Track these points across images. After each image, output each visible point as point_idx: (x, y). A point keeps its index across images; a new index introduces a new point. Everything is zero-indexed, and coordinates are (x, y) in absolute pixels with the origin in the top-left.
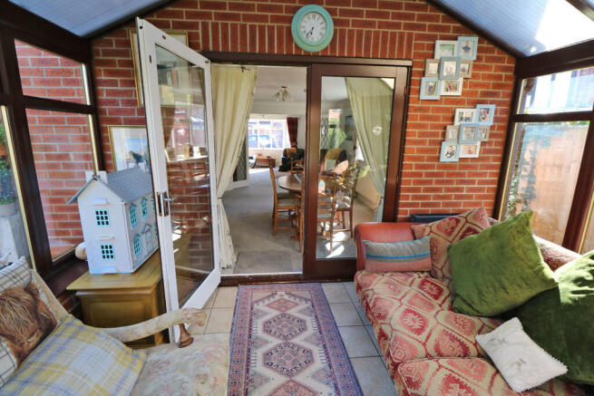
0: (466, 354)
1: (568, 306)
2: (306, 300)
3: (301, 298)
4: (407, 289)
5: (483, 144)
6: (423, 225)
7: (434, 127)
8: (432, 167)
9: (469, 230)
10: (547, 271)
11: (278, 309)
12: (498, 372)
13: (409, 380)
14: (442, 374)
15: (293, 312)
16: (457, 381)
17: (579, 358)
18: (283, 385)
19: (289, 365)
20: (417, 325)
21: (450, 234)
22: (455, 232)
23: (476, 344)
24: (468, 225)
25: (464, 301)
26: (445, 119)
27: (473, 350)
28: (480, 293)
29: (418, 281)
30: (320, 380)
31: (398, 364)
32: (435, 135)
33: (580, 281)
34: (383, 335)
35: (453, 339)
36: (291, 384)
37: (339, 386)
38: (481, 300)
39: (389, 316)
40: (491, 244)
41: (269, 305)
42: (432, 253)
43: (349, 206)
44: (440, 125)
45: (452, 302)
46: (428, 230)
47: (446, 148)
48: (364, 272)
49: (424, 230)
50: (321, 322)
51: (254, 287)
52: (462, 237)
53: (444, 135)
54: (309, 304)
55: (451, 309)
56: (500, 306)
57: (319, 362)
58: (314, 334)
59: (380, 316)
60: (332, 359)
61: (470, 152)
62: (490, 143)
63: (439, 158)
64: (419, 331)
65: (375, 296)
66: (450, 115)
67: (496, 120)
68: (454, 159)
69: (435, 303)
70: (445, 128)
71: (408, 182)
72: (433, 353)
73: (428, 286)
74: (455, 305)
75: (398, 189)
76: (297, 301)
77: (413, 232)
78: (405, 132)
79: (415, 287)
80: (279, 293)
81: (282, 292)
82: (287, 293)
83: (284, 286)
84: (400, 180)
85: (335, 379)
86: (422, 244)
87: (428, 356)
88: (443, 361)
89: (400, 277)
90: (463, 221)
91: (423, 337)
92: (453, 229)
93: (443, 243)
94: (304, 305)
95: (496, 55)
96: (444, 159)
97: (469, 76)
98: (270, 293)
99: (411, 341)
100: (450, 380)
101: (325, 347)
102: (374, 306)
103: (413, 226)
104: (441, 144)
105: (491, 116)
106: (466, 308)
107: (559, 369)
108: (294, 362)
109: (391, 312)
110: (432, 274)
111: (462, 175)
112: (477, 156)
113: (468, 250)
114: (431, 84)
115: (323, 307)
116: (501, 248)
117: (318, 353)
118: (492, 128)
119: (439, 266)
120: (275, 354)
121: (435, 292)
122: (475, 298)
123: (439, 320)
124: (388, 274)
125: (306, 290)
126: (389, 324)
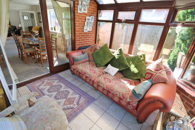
0: (104, 74)
1: (117, 59)
2: (56, 79)
3: (54, 80)
4: (87, 66)
5: (92, 27)
6: (84, 50)
7: (82, 22)
8: (82, 33)
9: (95, 49)
10: (113, 54)
11: (49, 85)
12: (109, 74)
13: (98, 82)
14: (103, 78)
15: (54, 84)
16: (105, 78)
17: (120, 67)
18: (66, 101)
19: (64, 96)
20: (94, 72)
21: (91, 51)
22: (92, 50)
23: (104, 71)
24: (95, 48)
25: (99, 64)
26: (84, 19)
27: (104, 73)
28: (102, 62)
29: (88, 63)
30: (74, 95)
31: (94, 81)
32: (82, 24)
33: (118, 54)
34: (87, 77)
35: (101, 72)
36: (68, 99)
37: (79, 93)
38: (102, 63)
39: (87, 73)
40: (102, 51)
41: (44, 86)
42: (89, 56)
43: (55, 48)
44: (83, 21)
45: (96, 66)
46: (86, 51)
47: (85, 28)
48: (74, 65)
49: (85, 51)
50: (65, 83)
51: (33, 83)
52: (94, 51)
53: (84, 24)
54: (58, 80)
55: (97, 67)
56: (106, 63)
57: (71, 91)
58: (65, 86)
59: (84, 74)
60: (74, 89)
61: (90, 29)
62: (93, 27)
63: (83, 31)
64: (95, 73)
65: (81, 70)
66: (85, 18)
67: (94, 21)
68: (87, 31)
69: (94, 67)
70: (84, 22)
71: (77, 38)
72: (99, 76)
73: (90, 64)
74: (97, 66)
75: (75, 40)
76: (53, 81)
77: (82, 52)
78: (75, 23)
79: (88, 65)
80: (45, 81)
81: (46, 80)
82: (48, 80)
83: (45, 78)
84: (75, 38)
85: (77, 93)
86: (86, 54)
87: (98, 77)
88: (101, 76)
89: (84, 64)
90: (93, 47)
91: (96, 74)
92: (92, 49)
93: (90, 53)
94: (56, 81)
95: (93, 2)
96: (85, 31)
97: (88, 7)
98: (42, 82)
99: (94, 75)
100: (104, 78)
101: (70, 88)
102: (82, 72)
103: (82, 50)
104: (84, 27)
105: (93, 19)
106: (99, 66)
107: (118, 70)
108: (64, 95)
109: (87, 71)
110: (89, 61)
111: (88, 35)
112: (91, 30)
113: (97, 53)
114: (80, 8)
115: (63, 79)
116: (104, 52)
117: (69, 90)
118: (94, 23)
119: (91, 59)
120: (57, 96)
121: (92, 65)
122: (101, 63)
123: (97, 70)
124: (80, 64)
125: (54, 77)
126: (88, 74)
